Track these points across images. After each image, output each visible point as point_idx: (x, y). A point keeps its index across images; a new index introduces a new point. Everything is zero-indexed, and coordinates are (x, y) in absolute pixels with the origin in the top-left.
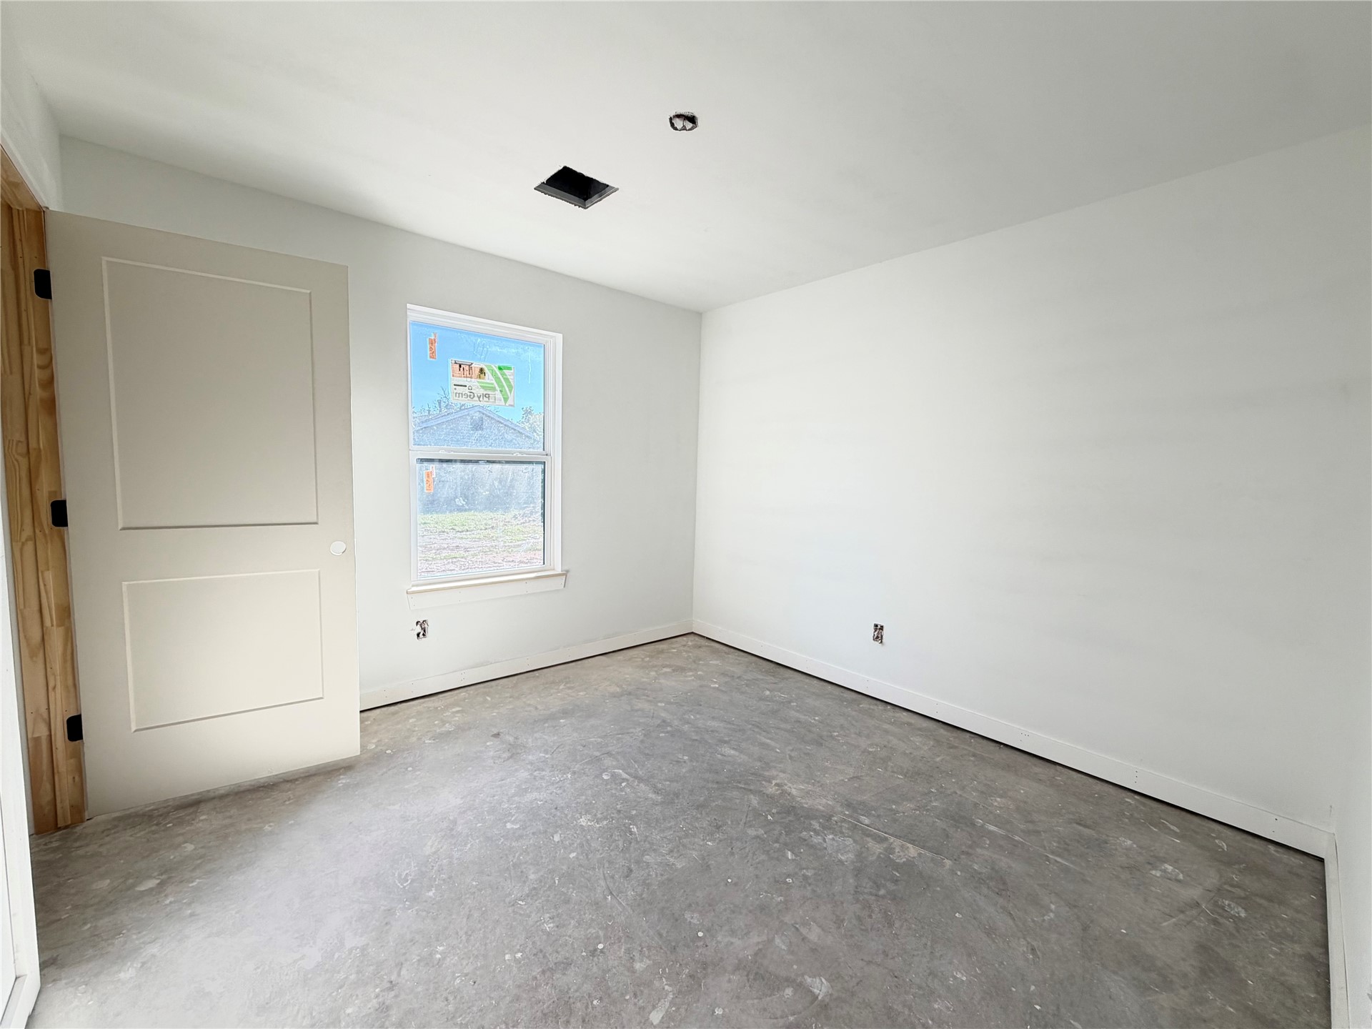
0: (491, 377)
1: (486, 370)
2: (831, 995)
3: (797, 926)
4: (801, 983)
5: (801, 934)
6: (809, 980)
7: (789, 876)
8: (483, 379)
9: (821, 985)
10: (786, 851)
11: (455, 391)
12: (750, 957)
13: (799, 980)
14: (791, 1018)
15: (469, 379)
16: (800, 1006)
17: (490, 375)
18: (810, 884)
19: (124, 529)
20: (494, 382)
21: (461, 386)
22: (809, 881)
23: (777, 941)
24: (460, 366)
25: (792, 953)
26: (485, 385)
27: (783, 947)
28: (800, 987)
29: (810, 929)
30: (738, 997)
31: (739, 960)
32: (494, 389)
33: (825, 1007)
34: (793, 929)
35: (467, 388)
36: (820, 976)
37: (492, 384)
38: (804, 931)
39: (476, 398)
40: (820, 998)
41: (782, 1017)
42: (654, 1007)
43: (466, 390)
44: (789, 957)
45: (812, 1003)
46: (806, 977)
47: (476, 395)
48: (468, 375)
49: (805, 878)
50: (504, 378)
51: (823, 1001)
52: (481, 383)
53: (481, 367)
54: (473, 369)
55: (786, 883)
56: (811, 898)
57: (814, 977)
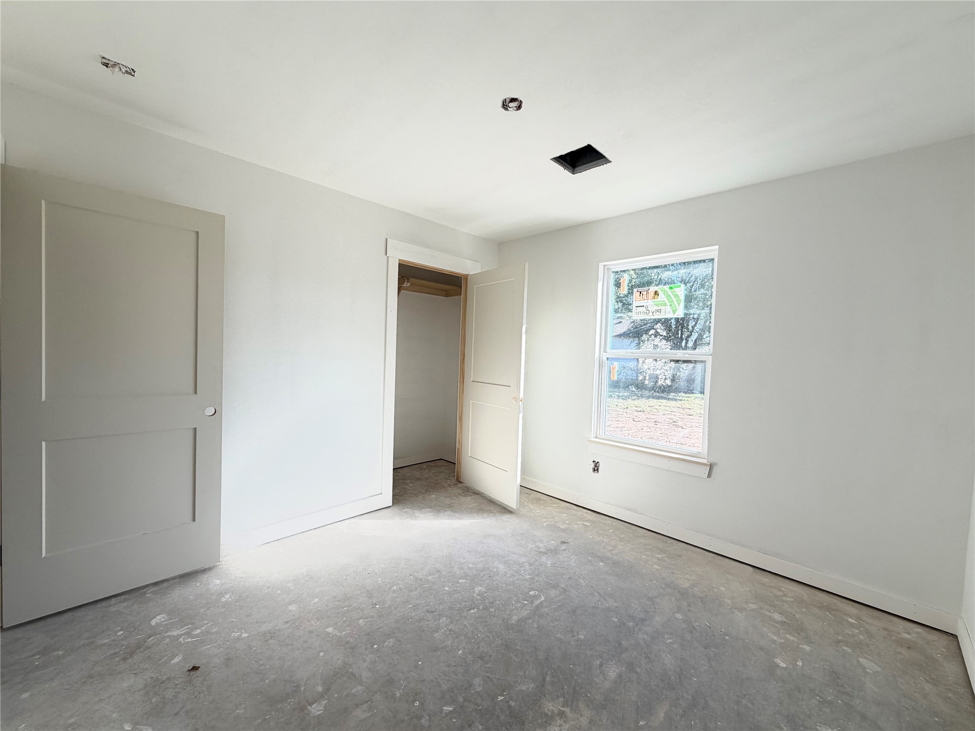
0: (663, 296)
1: (660, 292)
2: (308, 715)
3: (369, 703)
4: (323, 697)
5: (362, 704)
6: (324, 703)
7: (422, 704)
8: (657, 298)
9: (317, 710)
10: (454, 707)
11: (636, 311)
12: (351, 670)
13: (326, 697)
14: (302, 689)
15: (646, 301)
16: (308, 694)
17: (663, 295)
18: (411, 719)
19: (473, 381)
20: (665, 299)
21: (640, 306)
22: (414, 719)
23: (360, 688)
24: (640, 293)
25: (347, 696)
26: (657, 303)
27: (354, 691)
28: (321, 696)
29: (365, 711)
30: (326, 663)
31: (351, 665)
32: (665, 305)
33: (302, 709)
34: (367, 699)
35: (644, 307)
36: (324, 710)
37: (664, 301)
38: (365, 707)
39: (651, 314)
40: (309, 707)
41: (306, 684)
42: (335, 629)
43: (643, 309)
44: (345, 693)
45: (307, 701)
46: (326, 701)
47: (651, 312)
48: (646, 298)
49: (419, 718)
50: (674, 295)
51: (306, 708)
52: (656, 302)
53: (655, 290)
54: (649, 293)
55: (414, 701)
56: (395, 717)
57: (325, 707)
